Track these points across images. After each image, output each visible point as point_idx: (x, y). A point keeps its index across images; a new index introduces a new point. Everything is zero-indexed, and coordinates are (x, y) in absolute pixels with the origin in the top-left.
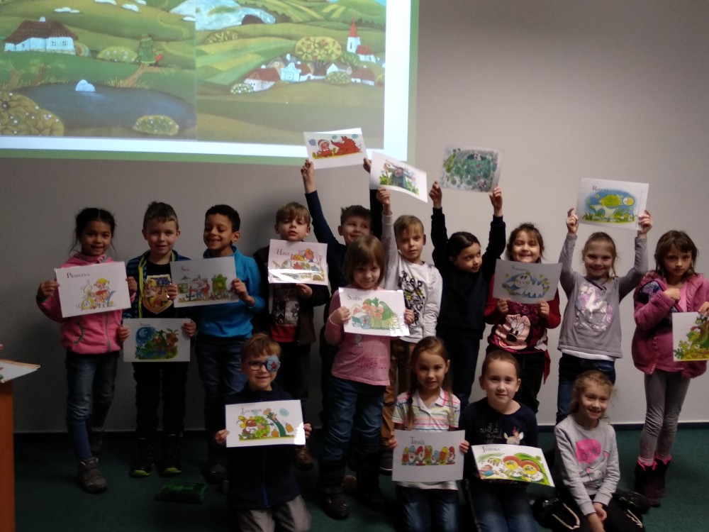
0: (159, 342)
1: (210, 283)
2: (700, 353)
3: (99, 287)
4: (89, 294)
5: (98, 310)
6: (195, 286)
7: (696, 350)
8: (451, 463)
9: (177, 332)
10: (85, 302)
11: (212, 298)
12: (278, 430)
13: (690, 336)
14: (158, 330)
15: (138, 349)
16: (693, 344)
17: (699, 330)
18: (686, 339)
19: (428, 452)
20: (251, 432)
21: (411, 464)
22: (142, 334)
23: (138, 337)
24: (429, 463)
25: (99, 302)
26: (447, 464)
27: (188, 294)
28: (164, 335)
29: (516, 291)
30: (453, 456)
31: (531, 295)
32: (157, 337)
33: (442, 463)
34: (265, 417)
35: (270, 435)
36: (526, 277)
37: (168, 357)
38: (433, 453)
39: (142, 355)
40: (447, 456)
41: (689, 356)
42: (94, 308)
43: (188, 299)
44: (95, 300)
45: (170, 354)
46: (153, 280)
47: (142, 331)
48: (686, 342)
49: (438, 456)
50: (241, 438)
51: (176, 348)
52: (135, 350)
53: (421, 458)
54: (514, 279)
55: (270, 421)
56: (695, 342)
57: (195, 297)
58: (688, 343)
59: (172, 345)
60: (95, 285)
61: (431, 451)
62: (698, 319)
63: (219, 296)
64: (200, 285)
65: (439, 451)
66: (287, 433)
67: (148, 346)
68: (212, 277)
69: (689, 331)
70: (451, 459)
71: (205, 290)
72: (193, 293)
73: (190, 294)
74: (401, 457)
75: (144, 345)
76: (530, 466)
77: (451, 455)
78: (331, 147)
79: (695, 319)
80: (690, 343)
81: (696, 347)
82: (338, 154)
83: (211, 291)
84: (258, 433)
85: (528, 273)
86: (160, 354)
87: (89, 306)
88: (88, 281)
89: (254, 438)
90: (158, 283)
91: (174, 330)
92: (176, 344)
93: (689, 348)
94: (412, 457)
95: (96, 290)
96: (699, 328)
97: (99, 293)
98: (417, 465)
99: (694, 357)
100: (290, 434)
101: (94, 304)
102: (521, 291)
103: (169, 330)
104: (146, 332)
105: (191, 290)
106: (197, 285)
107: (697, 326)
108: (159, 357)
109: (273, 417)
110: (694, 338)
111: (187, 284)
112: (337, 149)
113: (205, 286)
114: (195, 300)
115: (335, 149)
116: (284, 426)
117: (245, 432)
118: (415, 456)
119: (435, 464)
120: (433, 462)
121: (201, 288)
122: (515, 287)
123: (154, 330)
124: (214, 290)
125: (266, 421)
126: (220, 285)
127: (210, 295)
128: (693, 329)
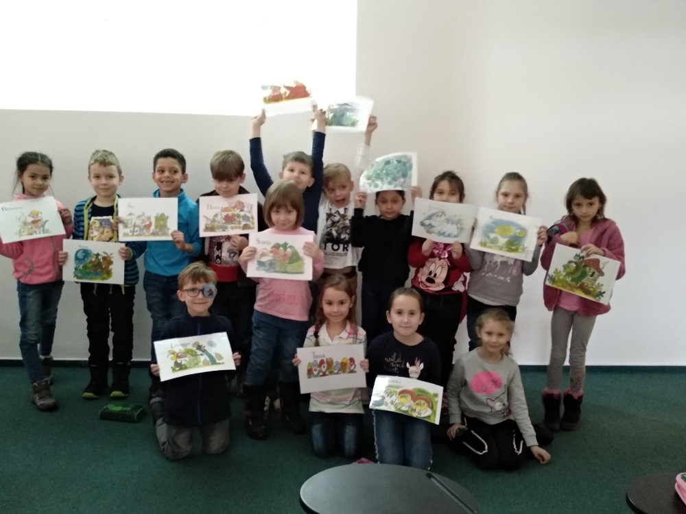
0: (96, 264)
1: (153, 220)
2: (570, 285)
3: (33, 217)
4: (25, 223)
5: (35, 236)
6: (138, 222)
7: (566, 281)
8: (352, 372)
9: (112, 256)
10: (22, 230)
11: (154, 234)
12: (208, 359)
13: (565, 267)
14: (96, 253)
15: (76, 269)
16: (565, 276)
17: (574, 265)
18: (561, 269)
19: (330, 363)
20: (183, 363)
21: (315, 376)
22: (80, 255)
23: (77, 258)
24: (331, 373)
25: (34, 229)
26: (349, 372)
27: (132, 229)
28: (100, 257)
29: (432, 230)
30: (353, 366)
31: (446, 234)
32: (93, 259)
33: (344, 372)
34: (194, 349)
35: (201, 364)
36: (441, 216)
37: (103, 279)
38: (334, 364)
39: (80, 275)
40: (348, 365)
41: (560, 284)
42: (31, 234)
43: (131, 234)
44: (31, 228)
45: (105, 276)
46: (97, 221)
47: (81, 252)
48: (560, 272)
49: (339, 366)
50: (174, 370)
51: (111, 270)
52: (74, 270)
53: (324, 370)
54: (430, 217)
55: (199, 352)
56: (568, 274)
57: (138, 233)
58: (562, 272)
59: (107, 267)
60: (29, 216)
61: (332, 362)
62: (576, 255)
63: (160, 233)
64: (143, 222)
65: (340, 361)
66: (218, 361)
67: (85, 267)
68: (155, 215)
69: (566, 263)
70: (352, 368)
71: (148, 227)
72: (136, 229)
73: (134, 229)
74: (307, 372)
75: (81, 266)
76: (422, 402)
77: (351, 365)
78: (283, 90)
79: (574, 255)
80: (564, 274)
81: (568, 280)
82: (289, 98)
83: (153, 227)
84: (189, 363)
85: (443, 213)
86: (96, 274)
87: (26, 233)
88: (23, 213)
89: (186, 368)
90: (101, 224)
91: (109, 253)
92: (111, 267)
93: (561, 277)
94: (316, 370)
95: (30, 219)
96: (576, 263)
97: (34, 222)
98: (321, 376)
99: (563, 286)
100: (221, 361)
101: (31, 231)
102: (436, 230)
103: (105, 253)
104: (84, 254)
105: (135, 226)
106: (141, 222)
107: (574, 260)
108: (95, 279)
109: (203, 348)
110: (568, 270)
111: (132, 220)
112: (288, 92)
113: (148, 223)
114: (138, 235)
115: (285, 93)
116: (214, 356)
117: (177, 364)
118: (318, 369)
119: (337, 373)
120: (336, 371)
121: (144, 224)
122: (431, 226)
123: (91, 252)
124: (156, 227)
125: (196, 352)
126: (162, 223)
127: (151, 232)
128: (570, 262)
